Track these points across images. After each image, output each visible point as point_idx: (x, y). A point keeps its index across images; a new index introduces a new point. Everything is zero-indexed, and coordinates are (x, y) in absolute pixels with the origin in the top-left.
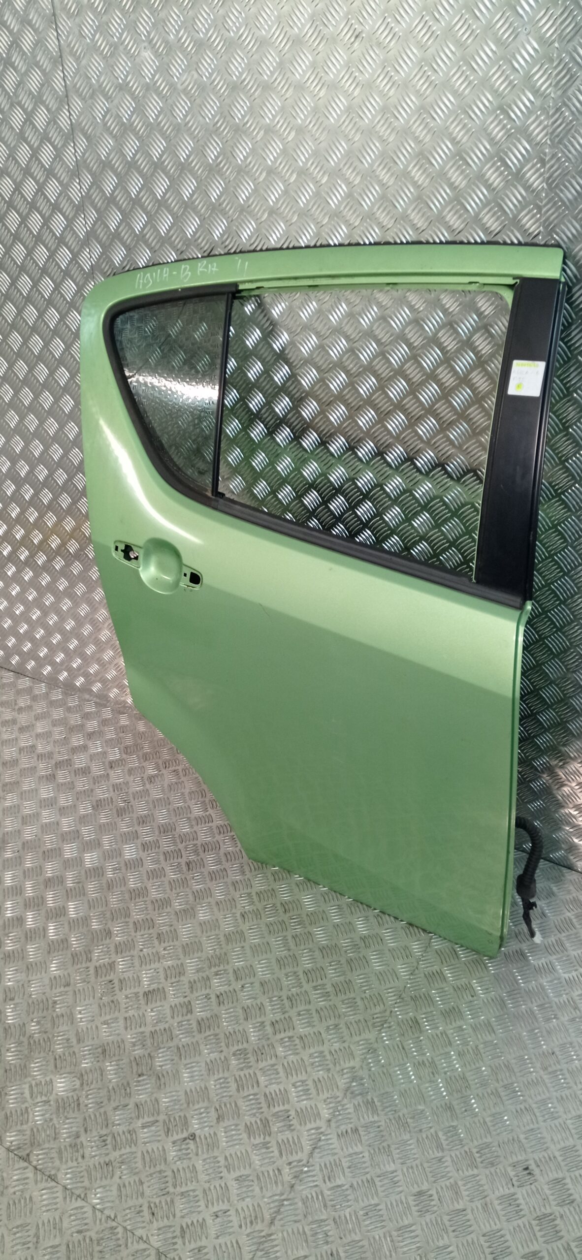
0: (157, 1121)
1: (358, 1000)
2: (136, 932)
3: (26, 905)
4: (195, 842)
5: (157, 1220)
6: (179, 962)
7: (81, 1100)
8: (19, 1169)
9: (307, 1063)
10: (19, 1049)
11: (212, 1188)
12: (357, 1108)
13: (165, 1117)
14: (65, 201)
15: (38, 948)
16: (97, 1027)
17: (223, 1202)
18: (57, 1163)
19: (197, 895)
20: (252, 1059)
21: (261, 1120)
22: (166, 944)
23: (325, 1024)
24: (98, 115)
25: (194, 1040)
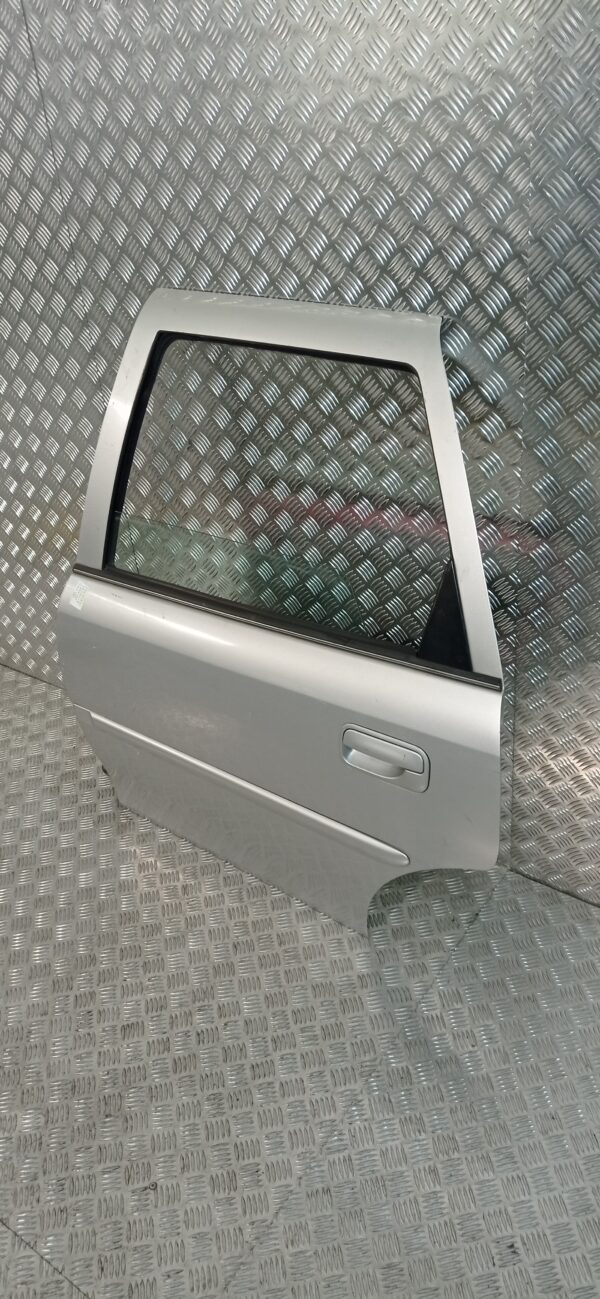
0: (119, 1167)
1: (348, 1045)
2: (121, 960)
3: (13, 925)
4: (195, 864)
5: (106, 1277)
6: (162, 995)
7: (44, 1139)
9: (284, 1113)
11: (167, 1244)
12: (332, 1164)
13: (128, 1163)
14: (40, 175)
15: (20, 973)
16: (69, 1061)
17: (177, 1261)
18: (11, 1206)
19: (191, 923)
20: (226, 1105)
21: (228, 1173)
22: (152, 974)
23: (309, 1071)
24: (66, 79)
25: (168, 1081)
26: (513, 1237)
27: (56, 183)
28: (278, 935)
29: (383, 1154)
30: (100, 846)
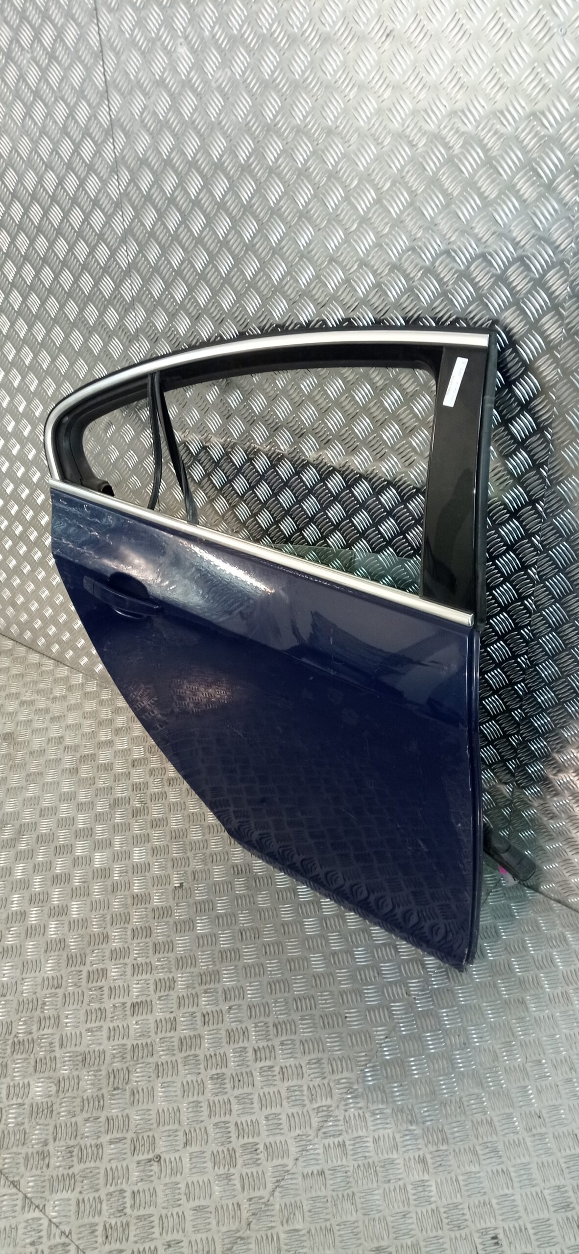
0: (125, 1138)
2: (133, 939)
3: (31, 900)
4: (205, 851)
5: (110, 1243)
6: (171, 976)
7: (55, 1107)
9: (283, 1096)
12: (326, 1148)
13: (134, 1136)
14: (104, 197)
15: (36, 947)
16: (81, 1033)
17: (178, 1231)
18: (22, 1169)
20: (228, 1086)
21: (228, 1150)
22: (161, 955)
23: (308, 1057)
24: (136, 112)
25: (174, 1059)
26: (496, 1228)
27: (118, 205)
29: (375, 1141)
30: (116, 829)
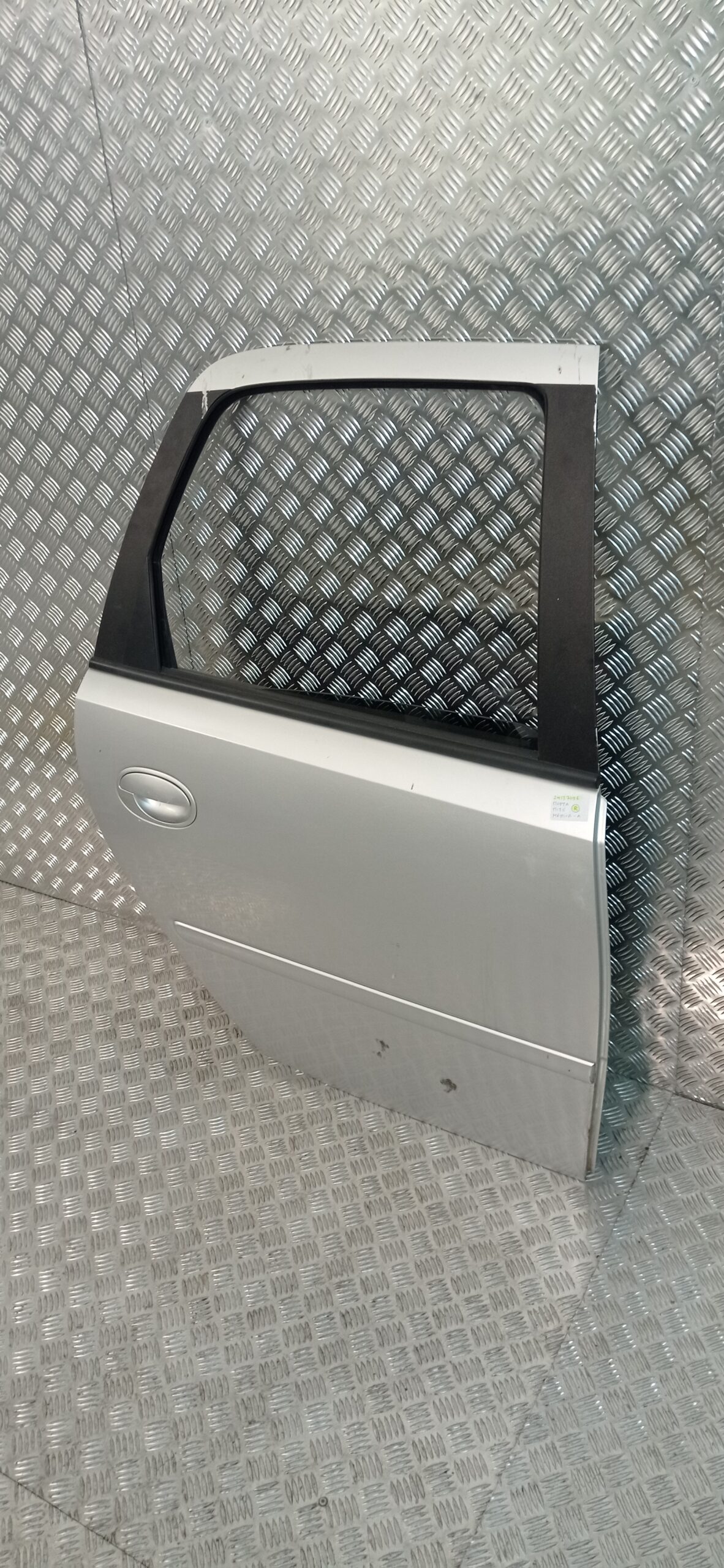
0: (277, 1483)
1: (525, 1314)
2: (232, 1233)
3: (89, 1202)
4: (299, 1112)
6: (290, 1271)
7: (177, 1460)
8: (102, 1554)
9: (465, 1400)
10: (93, 1392)
12: (534, 1455)
13: (288, 1477)
14: (110, 314)
15: (108, 1260)
16: (191, 1361)
18: (152, 1544)
19: (306, 1182)
20: (393, 1397)
21: (411, 1477)
22: (272, 1248)
23: (484, 1348)
24: (150, 206)
25: (317, 1375)
28: (416, 1189)
30: (179, 1097)
